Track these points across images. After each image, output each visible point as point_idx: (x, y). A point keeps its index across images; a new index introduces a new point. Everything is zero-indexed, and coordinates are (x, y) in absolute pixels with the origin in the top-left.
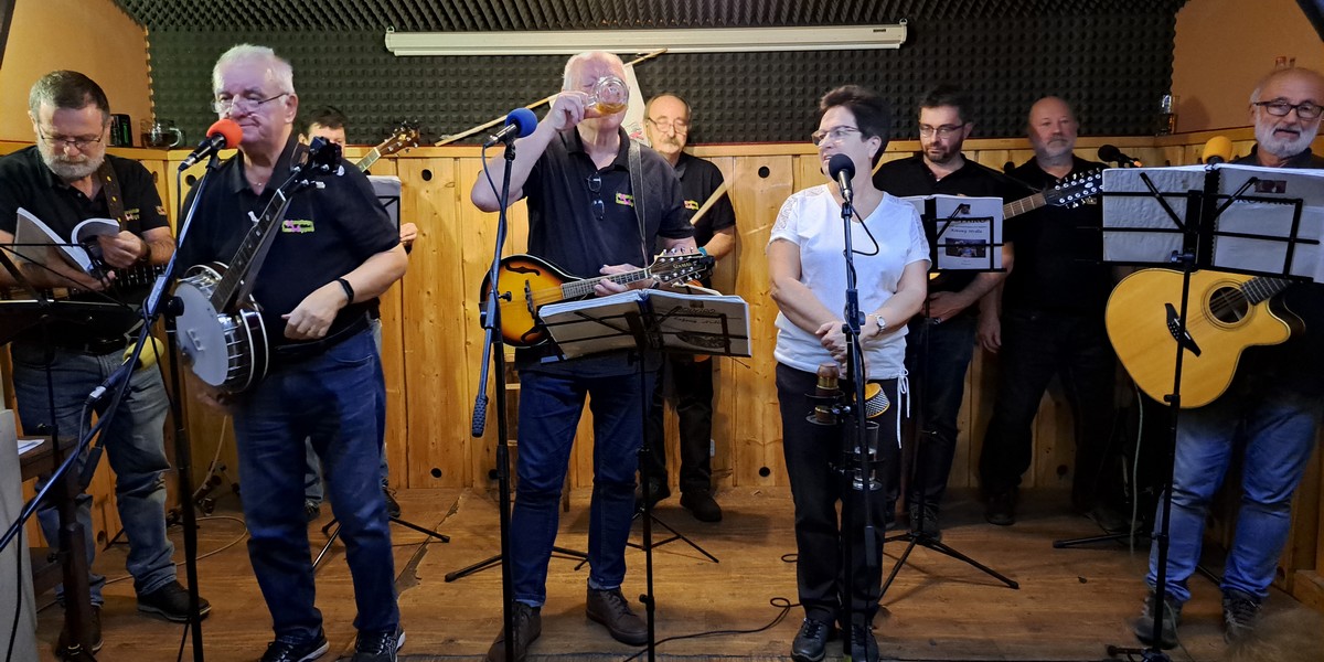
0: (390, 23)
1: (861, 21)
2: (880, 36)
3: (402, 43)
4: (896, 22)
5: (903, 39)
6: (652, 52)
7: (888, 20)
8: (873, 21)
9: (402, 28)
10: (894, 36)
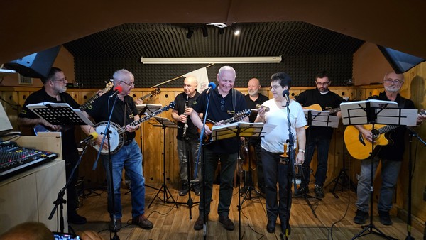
0: (142, 55)
1: (269, 56)
2: (275, 59)
3: (145, 60)
4: (278, 56)
5: (281, 60)
6: (213, 63)
7: (277, 55)
8: (272, 56)
9: (146, 57)
10: (278, 59)
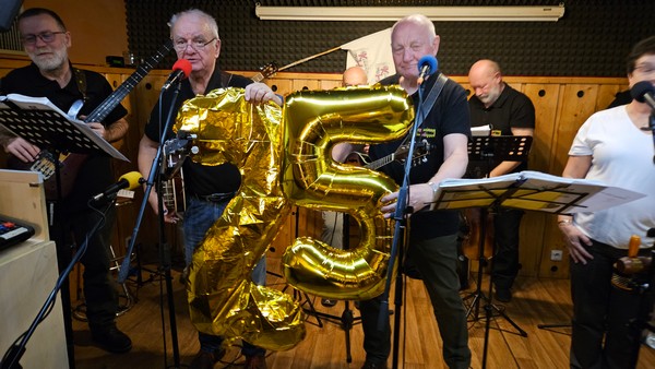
1: (535, 4)
2: (548, 13)
3: (264, 12)
4: (557, 5)
5: (562, 15)
7: (553, 4)
